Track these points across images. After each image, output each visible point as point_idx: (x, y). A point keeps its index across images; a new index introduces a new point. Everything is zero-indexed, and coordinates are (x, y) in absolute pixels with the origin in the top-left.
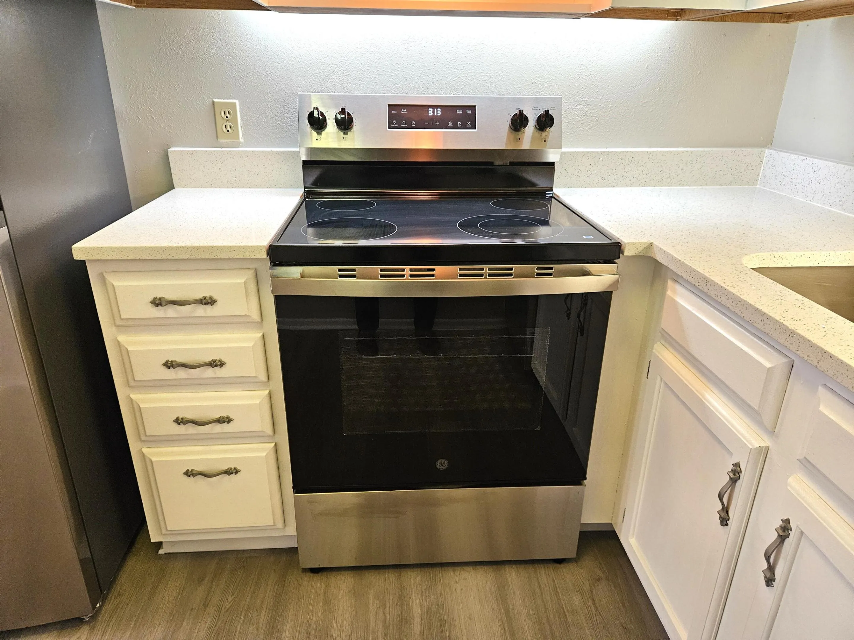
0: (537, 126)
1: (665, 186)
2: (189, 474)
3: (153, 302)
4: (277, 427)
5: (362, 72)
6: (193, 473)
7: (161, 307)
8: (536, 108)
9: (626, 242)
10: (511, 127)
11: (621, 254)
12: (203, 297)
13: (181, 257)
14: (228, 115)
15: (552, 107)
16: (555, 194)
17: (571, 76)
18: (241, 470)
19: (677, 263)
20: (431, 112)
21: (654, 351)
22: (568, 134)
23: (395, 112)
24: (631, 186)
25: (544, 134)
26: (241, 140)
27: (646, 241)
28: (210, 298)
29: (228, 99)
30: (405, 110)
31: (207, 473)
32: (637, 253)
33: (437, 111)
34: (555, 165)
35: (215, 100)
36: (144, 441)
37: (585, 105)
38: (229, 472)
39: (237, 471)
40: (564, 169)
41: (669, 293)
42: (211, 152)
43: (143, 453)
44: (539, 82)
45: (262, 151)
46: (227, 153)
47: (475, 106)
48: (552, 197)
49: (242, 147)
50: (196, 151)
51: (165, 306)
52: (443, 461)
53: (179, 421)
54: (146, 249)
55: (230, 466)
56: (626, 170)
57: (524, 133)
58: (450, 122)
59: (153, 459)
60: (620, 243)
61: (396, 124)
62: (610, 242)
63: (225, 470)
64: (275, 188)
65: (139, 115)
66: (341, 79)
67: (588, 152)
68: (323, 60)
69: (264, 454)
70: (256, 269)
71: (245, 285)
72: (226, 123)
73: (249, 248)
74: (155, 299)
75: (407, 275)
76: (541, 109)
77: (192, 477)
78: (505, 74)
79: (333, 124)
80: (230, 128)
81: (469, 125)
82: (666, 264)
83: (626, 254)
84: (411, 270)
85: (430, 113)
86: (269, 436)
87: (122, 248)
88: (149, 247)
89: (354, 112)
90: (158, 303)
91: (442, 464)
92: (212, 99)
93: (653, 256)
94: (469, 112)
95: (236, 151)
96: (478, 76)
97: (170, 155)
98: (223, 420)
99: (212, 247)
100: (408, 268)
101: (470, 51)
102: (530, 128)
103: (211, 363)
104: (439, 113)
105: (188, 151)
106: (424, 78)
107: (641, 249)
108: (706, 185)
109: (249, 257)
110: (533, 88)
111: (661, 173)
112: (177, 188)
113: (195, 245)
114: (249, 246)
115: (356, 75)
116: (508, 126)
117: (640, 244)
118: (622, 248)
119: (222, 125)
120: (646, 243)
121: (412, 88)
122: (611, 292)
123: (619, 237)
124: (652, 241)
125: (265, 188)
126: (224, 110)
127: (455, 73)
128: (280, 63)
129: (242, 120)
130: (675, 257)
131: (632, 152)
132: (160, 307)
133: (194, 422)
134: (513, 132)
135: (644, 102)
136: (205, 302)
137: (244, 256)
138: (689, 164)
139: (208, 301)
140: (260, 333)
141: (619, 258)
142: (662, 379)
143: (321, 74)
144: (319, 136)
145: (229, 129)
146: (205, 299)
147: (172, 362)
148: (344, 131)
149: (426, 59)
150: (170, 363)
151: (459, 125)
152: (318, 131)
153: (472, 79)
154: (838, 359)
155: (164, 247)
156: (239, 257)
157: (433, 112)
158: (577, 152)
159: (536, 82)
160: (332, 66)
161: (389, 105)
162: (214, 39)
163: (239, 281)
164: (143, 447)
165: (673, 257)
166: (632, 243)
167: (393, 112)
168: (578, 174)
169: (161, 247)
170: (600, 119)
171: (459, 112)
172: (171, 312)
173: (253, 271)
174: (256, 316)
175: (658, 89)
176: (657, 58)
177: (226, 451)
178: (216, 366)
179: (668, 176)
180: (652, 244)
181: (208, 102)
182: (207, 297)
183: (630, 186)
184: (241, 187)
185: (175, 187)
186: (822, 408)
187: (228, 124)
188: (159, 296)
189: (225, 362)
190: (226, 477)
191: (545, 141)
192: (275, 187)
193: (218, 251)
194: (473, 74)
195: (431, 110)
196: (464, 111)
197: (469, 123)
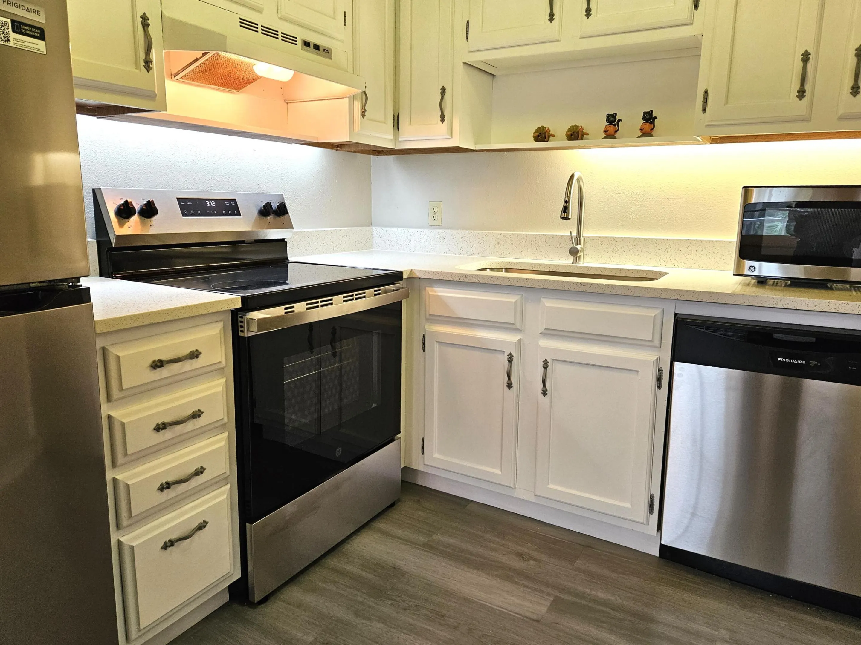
2: (167, 546)
3: (152, 365)
4: (231, 467)
5: (141, 171)
6: (170, 543)
10: (260, 214)
12: (191, 351)
13: (185, 316)
18: (208, 522)
23: (183, 203)
24: (320, 254)
25: (281, 218)
28: (196, 351)
30: (190, 202)
31: (183, 536)
33: (212, 203)
34: (285, 240)
38: (200, 528)
39: (205, 524)
47: (235, 200)
52: (339, 449)
53: (162, 488)
55: (201, 521)
58: (224, 211)
59: (134, 544)
61: (187, 213)
63: (198, 526)
68: (108, 160)
69: (225, 497)
74: (154, 361)
77: (171, 548)
85: (208, 205)
86: (227, 477)
90: (156, 365)
91: (339, 452)
93: (417, 277)
94: (233, 204)
96: (223, 178)
98: (198, 471)
103: (193, 415)
104: (214, 205)
107: (408, 274)
108: (353, 250)
116: (257, 213)
120: (408, 270)
122: (401, 302)
127: (208, 175)
132: (157, 369)
134: (262, 217)
136: (192, 356)
139: (195, 355)
140: (225, 378)
143: (106, 172)
146: (192, 353)
149: (188, 163)
150: (160, 425)
151: (230, 213)
154: (553, 281)
157: (210, 204)
161: (177, 199)
167: (182, 203)
171: (227, 203)
172: (165, 373)
178: (196, 417)
180: (412, 270)
182: (194, 350)
186: (547, 305)
188: (157, 359)
189: (202, 412)
191: (283, 224)
195: (208, 202)
196: (230, 204)
197: (236, 212)
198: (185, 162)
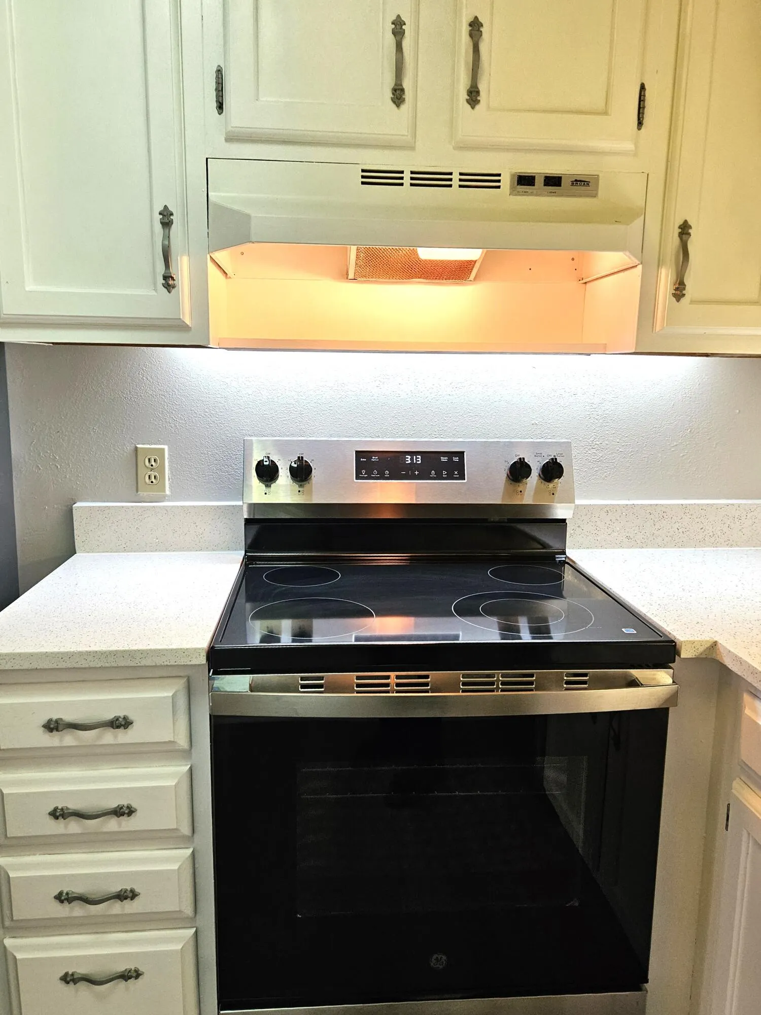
0: (541, 476)
1: (709, 546)
2: (69, 979)
3: (46, 726)
4: (201, 905)
5: (323, 413)
6: (75, 977)
7: (58, 732)
8: (539, 455)
9: (682, 639)
10: (509, 477)
11: (676, 656)
12: (115, 717)
14: (153, 463)
15: (559, 454)
16: (568, 558)
17: (580, 416)
18: (143, 973)
19: (756, 675)
20: (409, 459)
21: (733, 791)
22: (580, 482)
23: (364, 460)
25: (551, 485)
26: (168, 492)
27: (708, 639)
28: (125, 718)
29: (155, 444)
30: (377, 458)
31: (93, 978)
32: (697, 654)
33: (416, 458)
34: (567, 522)
35: (138, 446)
36: (7, 928)
37: (599, 449)
38: (126, 976)
39: (137, 974)
40: (578, 525)
41: (747, 711)
42: (128, 508)
43: (5, 947)
44: (541, 423)
45: (193, 506)
46: (148, 508)
47: (463, 453)
48: (565, 562)
49: (169, 501)
50: (109, 507)
51: (61, 731)
52: (440, 956)
53: (62, 898)
54: (46, 655)
55: (128, 967)
56: (657, 527)
57: (526, 484)
58: (433, 472)
59: (19, 956)
60: (674, 642)
61: (365, 474)
62: (659, 639)
63: (122, 972)
64: (206, 551)
65: (39, 464)
66: (296, 421)
67: (607, 505)
68: (276, 400)
69: (179, 947)
70: (189, 677)
71: (173, 699)
72: (150, 473)
73: (184, 651)
74: (50, 721)
75: (392, 684)
76: (546, 456)
77: (73, 984)
78: (498, 414)
79: (286, 474)
80: (155, 478)
81: (456, 475)
82: (739, 673)
83: (684, 655)
84: (398, 677)
85: (408, 461)
86: (187, 918)
87: (14, 654)
88: (52, 653)
89: (313, 460)
90: (53, 726)
91: (438, 961)
92: (135, 445)
93: (718, 658)
94: (456, 459)
95: (160, 507)
97: (74, 511)
98: (125, 894)
99: (135, 651)
100: (393, 674)
101: (454, 388)
102: (534, 478)
103: (117, 811)
104: (419, 461)
105: (99, 507)
106: (399, 419)
107: (701, 649)
109: (183, 664)
110: (533, 430)
111: (702, 530)
112: (79, 553)
113: (111, 649)
114: (184, 649)
115: (316, 416)
116: (506, 475)
117: (701, 643)
118: (677, 647)
119: (145, 475)
120: (707, 641)
121: (385, 430)
122: (667, 709)
123: (671, 632)
124: (715, 639)
125: (193, 551)
126: (149, 457)
127: (436, 413)
128: (223, 402)
129: (170, 469)
130: (753, 667)
131: (662, 505)
132: (55, 733)
133: (84, 899)
134: (512, 482)
135: (672, 445)
136: (117, 725)
137: (176, 662)
138: (736, 520)
139: (121, 724)
140: (186, 765)
141: (674, 661)
142: (749, 834)
143: (272, 415)
144: (269, 489)
145: (153, 480)
146: (117, 720)
147: (62, 809)
148: (300, 484)
150: (59, 811)
151: (445, 475)
152: (267, 483)
153: (457, 420)
155: (70, 652)
156: (169, 664)
157: (412, 459)
158: (593, 505)
159: (537, 423)
160: (287, 405)
161: (357, 452)
162: (143, 376)
163: (166, 694)
164: (5, 938)
165: (750, 666)
166: (690, 641)
167: (362, 460)
168: (596, 531)
169: (67, 652)
170: (618, 465)
171: (444, 459)
172: (69, 739)
173: (184, 681)
174: (183, 742)
175: (689, 430)
176: (685, 395)
177: (124, 943)
178: (123, 814)
179: (711, 534)
180: (715, 643)
181: (129, 448)
182: (120, 717)
183: (664, 547)
184: (162, 551)
185: (77, 552)
187: (153, 474)
188: (55, 717)
189: (135, 809)
190: (122, 984)
191: (553, 494)
192: (207, 549)
193: (142, 656)
194: (458, 414)
195: (409, 457)
196: (450, 459)
197: (456, 473)
198: (398, 395)
